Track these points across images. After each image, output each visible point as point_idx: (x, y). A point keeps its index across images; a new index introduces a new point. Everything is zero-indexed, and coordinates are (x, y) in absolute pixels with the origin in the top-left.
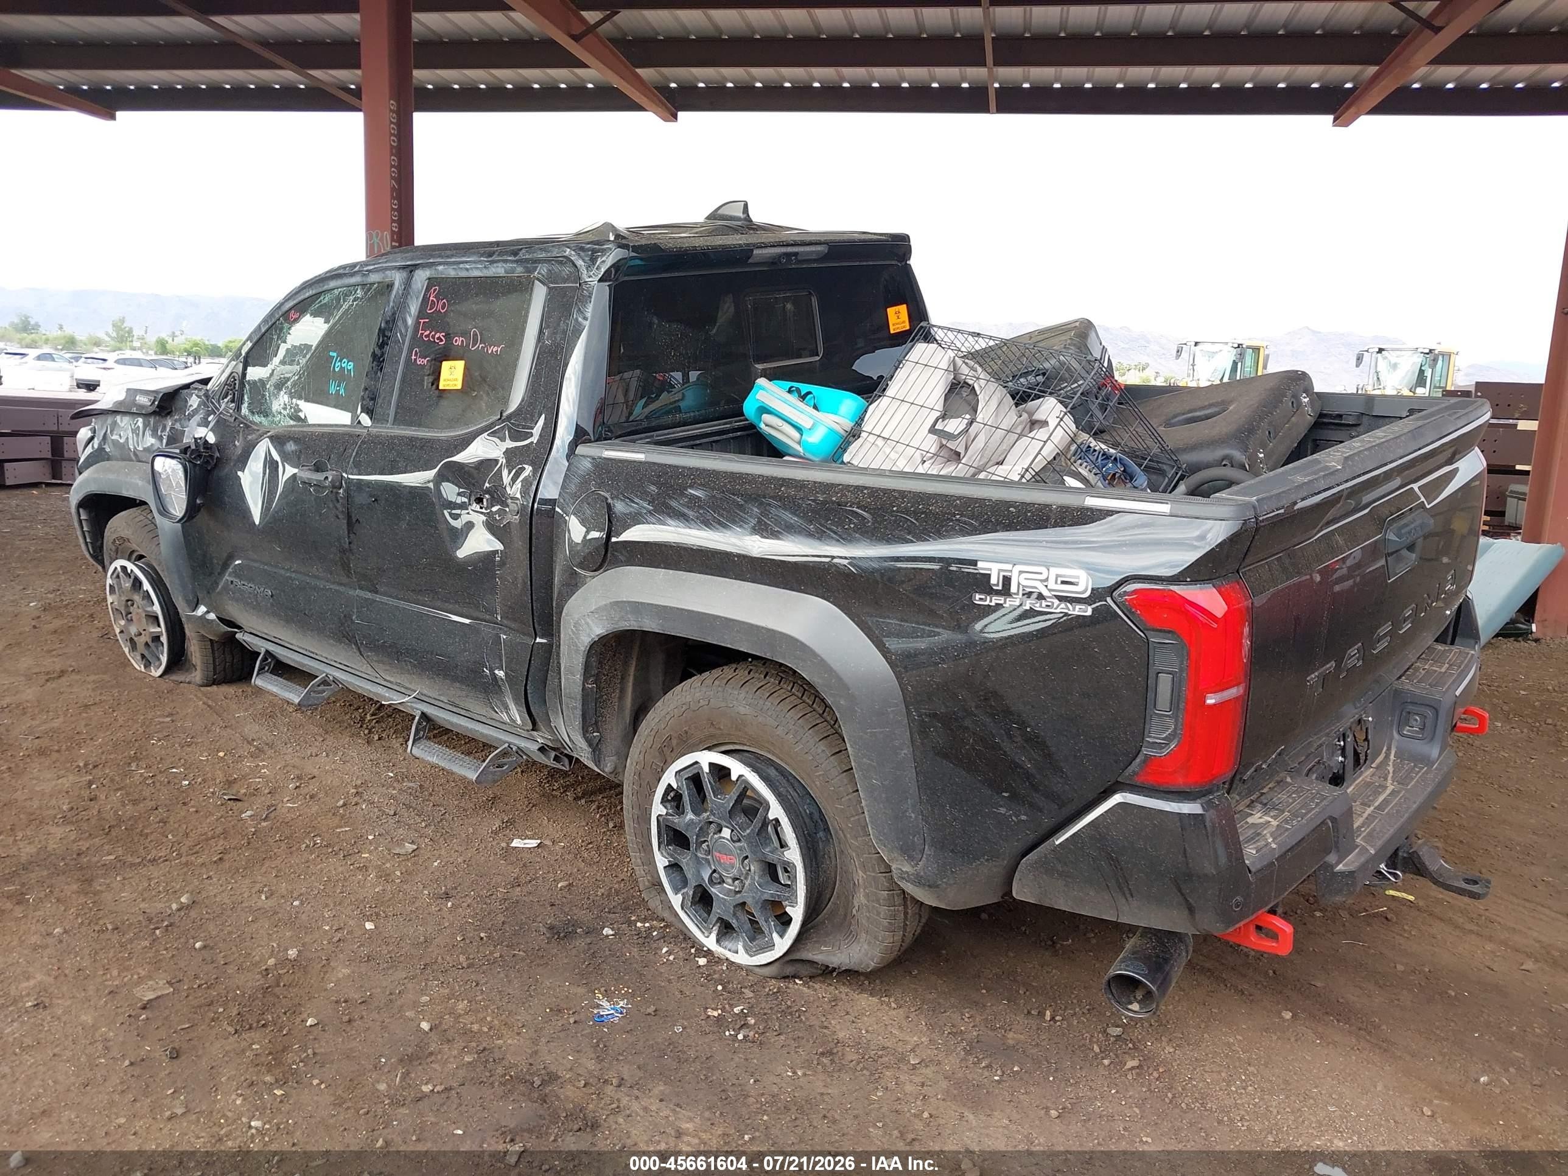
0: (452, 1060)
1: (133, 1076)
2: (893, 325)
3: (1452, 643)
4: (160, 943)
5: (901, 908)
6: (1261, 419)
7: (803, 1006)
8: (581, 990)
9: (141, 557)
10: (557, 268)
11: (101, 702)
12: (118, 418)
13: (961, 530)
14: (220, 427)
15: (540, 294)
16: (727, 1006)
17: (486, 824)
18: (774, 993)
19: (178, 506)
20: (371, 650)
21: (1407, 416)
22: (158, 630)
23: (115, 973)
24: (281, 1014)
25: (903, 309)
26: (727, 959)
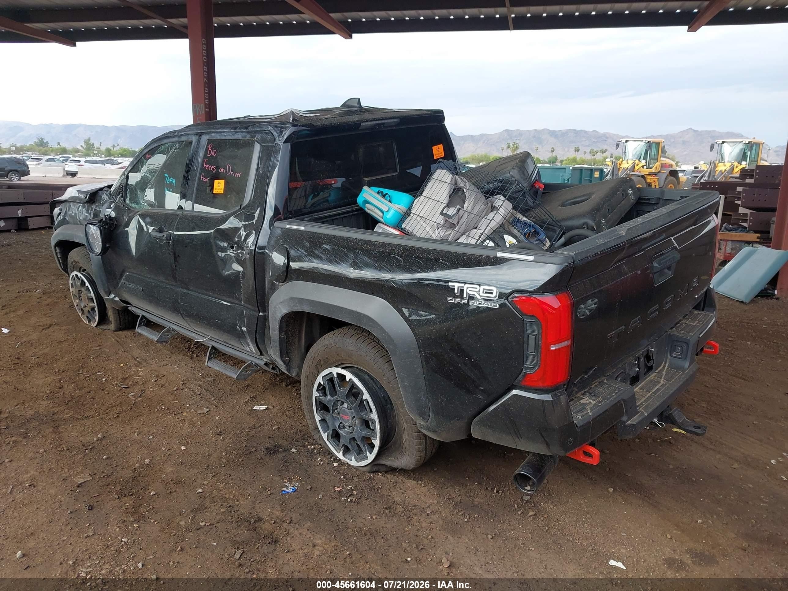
0: (215, 511)
1: (71, 518)
2: (436, 155)
3: (703, 310)
4: (88, 456)
5: (424, 441)
6: (604, 204)
7: (380, 486)
8: (277, 478)
9: (84, 270)
10: (265, 136)
11: (68, 339)
12: (72, 204)
13: (442, 267)
14: (116, 209)
15: (257, 148)
16: (345, 486)
17: (243, 398)
18: (367, 480)
19: (98, 248)
20: (187, 317)
21: (680, 200)
22: (93, 305)
23: (66, 470)
24: (140, 489)
25: (441, 146)
26: (347, 463)
